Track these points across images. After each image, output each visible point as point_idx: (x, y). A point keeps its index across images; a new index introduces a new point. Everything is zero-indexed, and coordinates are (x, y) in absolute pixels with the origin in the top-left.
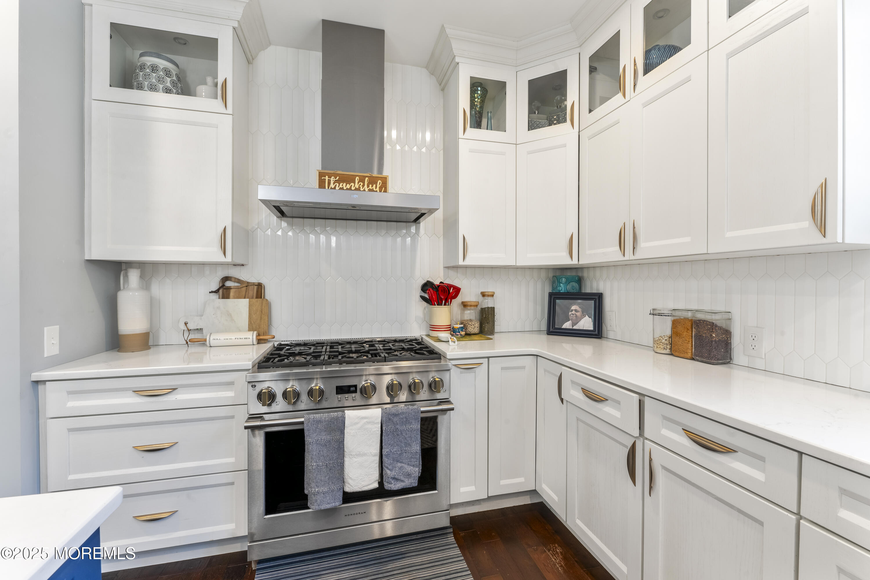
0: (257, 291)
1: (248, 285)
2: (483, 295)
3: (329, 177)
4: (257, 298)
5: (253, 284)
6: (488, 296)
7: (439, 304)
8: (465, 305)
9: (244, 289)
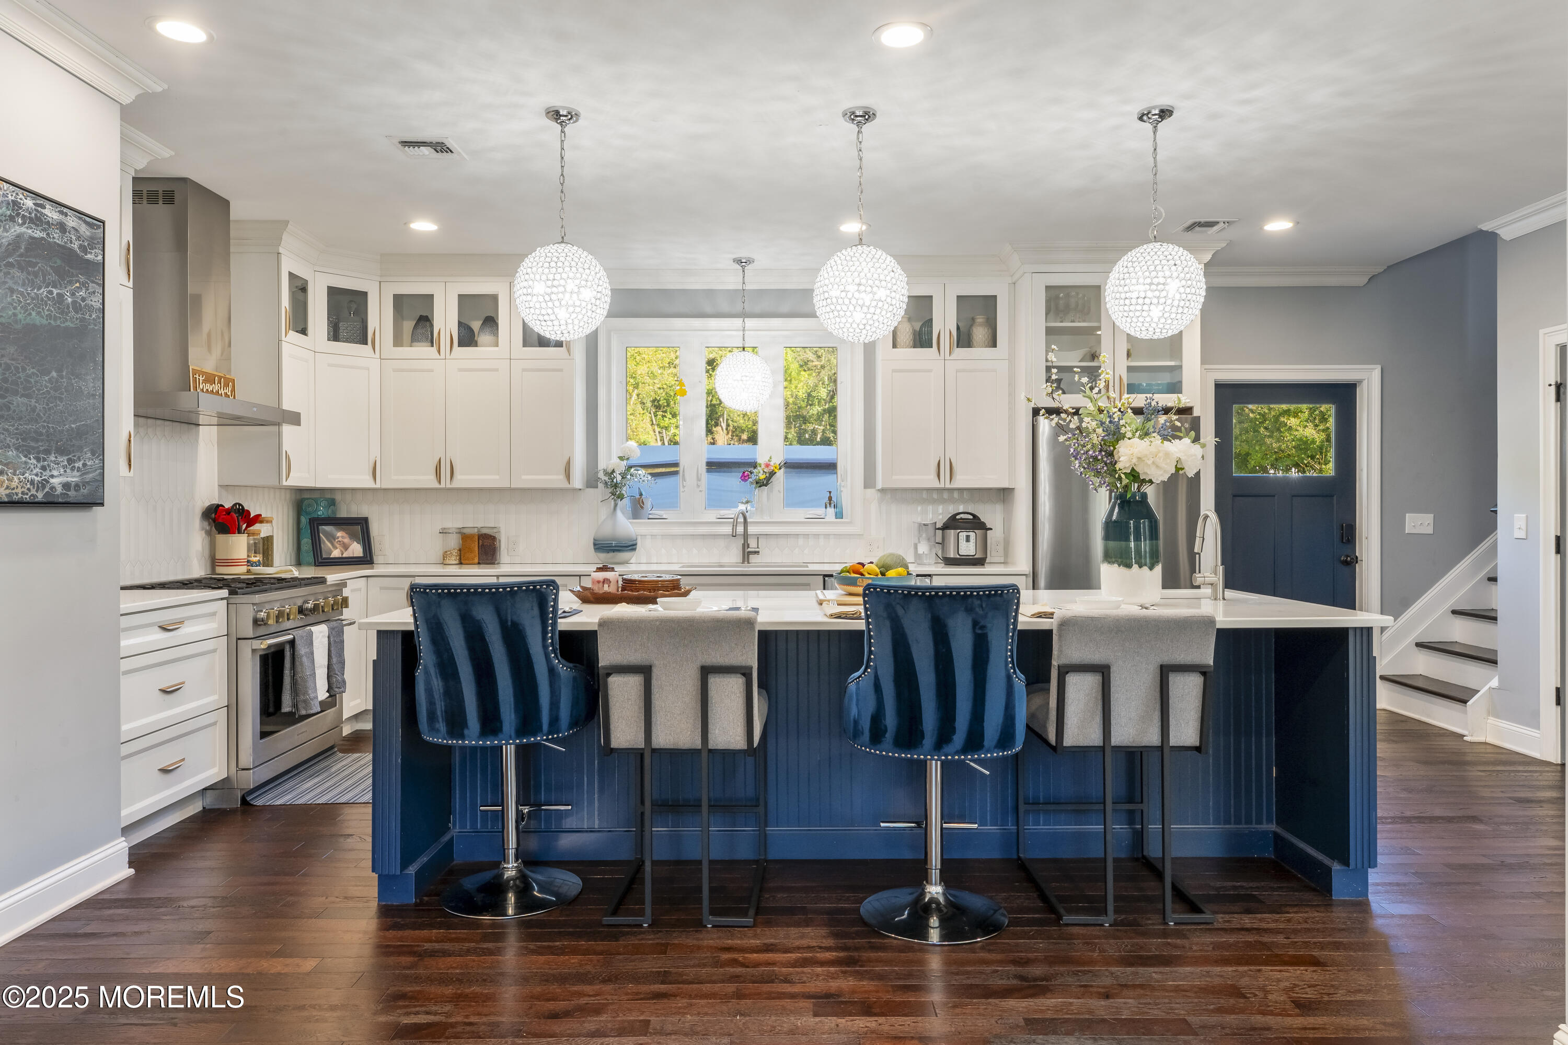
3: (199, 375)
6: (267, 522)
8: (248, 534)
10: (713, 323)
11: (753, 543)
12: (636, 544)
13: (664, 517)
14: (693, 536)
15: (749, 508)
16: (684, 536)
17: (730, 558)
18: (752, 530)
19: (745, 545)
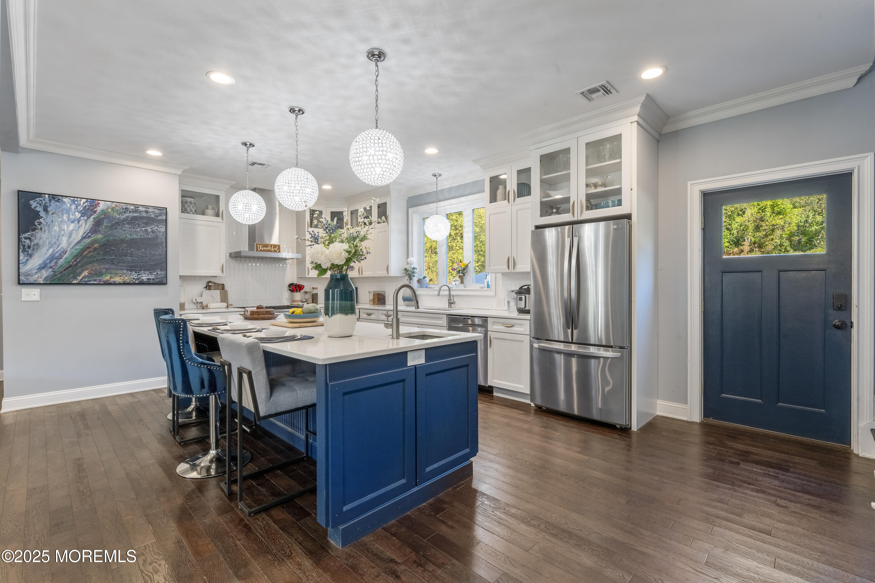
0: (222, 287)
1: (218, 284)
2: (313, 288)
3: (260, 245)
4: (222, 290)
5: (220, 284)
6: (315, 289)
7: (297, 292)
8: (306, 292)
9: (217, 286)
19: (450, 299)
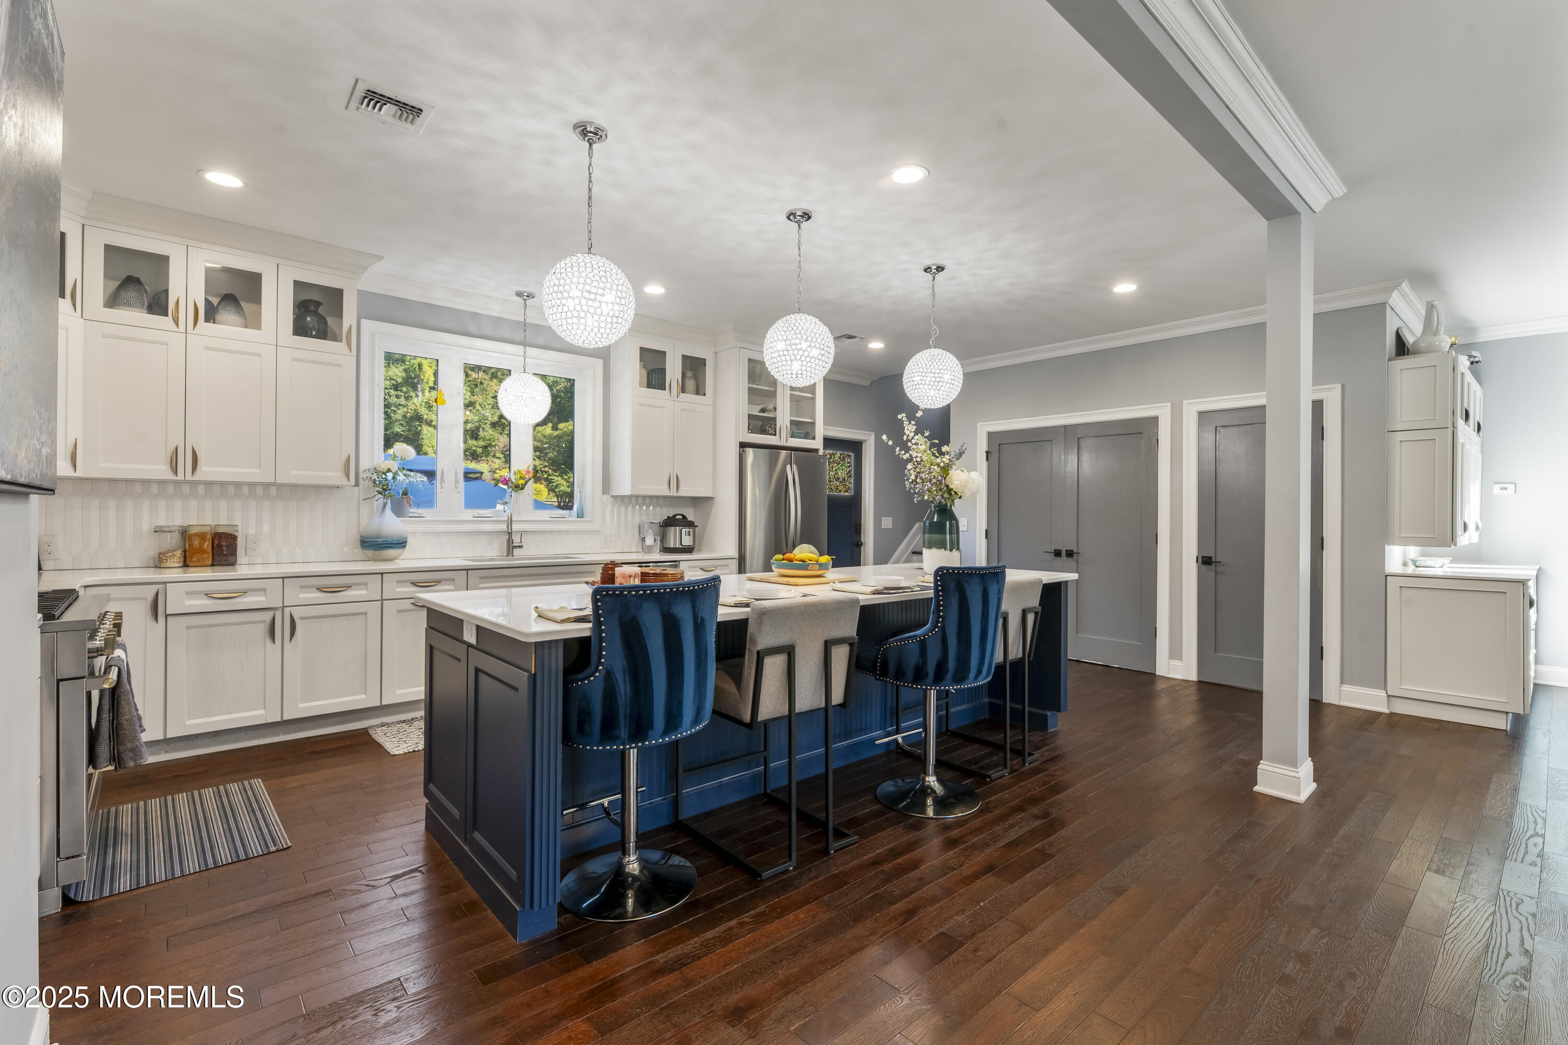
10: (479, 343)
11: (516, 539)
12: (406, 542)
13: (423, 516)
14: (458, 533)
15: (506, 508)
16: (448, 533)
17: (492, 552)
18: (515, 527)
19: (510, 541)
